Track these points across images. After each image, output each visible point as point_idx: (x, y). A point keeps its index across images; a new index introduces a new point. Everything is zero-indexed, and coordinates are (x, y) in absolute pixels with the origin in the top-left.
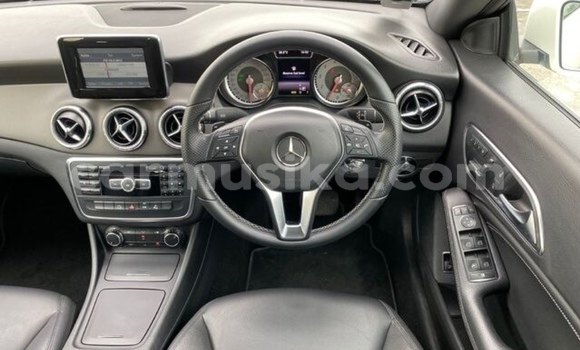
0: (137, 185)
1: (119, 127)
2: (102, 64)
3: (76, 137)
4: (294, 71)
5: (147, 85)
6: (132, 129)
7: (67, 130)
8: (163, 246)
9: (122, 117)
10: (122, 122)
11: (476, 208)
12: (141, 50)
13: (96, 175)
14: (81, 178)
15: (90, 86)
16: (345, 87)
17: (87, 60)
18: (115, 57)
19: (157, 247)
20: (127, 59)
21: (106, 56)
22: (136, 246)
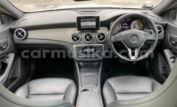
0: (91, 51)
1: (88, 37)
2: (86, 22)
3: (77, 40)
4: (125, 24)
5: (95, 27)
6: (91, 38)
7: (75, 38)
8: (94, 67)
9: (88, 35)
10: (88, 36)
11: (173, 52)
12: (95, 19)
13: (81, 49)
14: (77, 50)
15: (82, 27)
16: (137, 27)
17: (82, 22)
18: (89, 21)
19: (92, 67)
20: (92, 21)
21: (87, 21)
22: (87, 67)
